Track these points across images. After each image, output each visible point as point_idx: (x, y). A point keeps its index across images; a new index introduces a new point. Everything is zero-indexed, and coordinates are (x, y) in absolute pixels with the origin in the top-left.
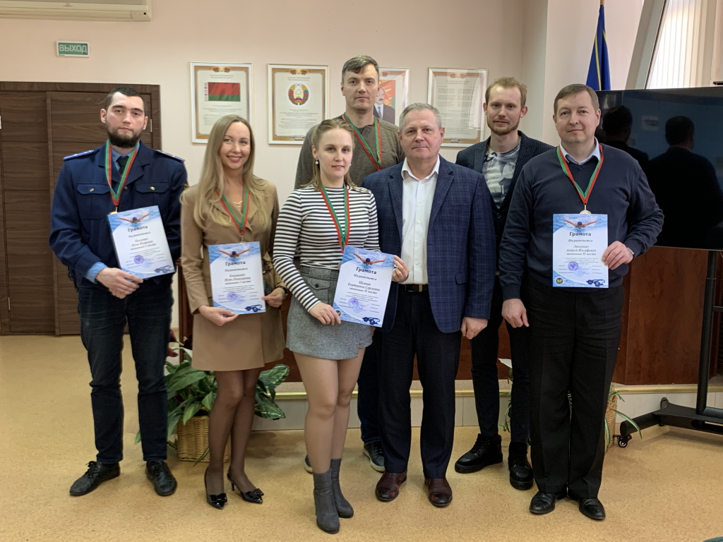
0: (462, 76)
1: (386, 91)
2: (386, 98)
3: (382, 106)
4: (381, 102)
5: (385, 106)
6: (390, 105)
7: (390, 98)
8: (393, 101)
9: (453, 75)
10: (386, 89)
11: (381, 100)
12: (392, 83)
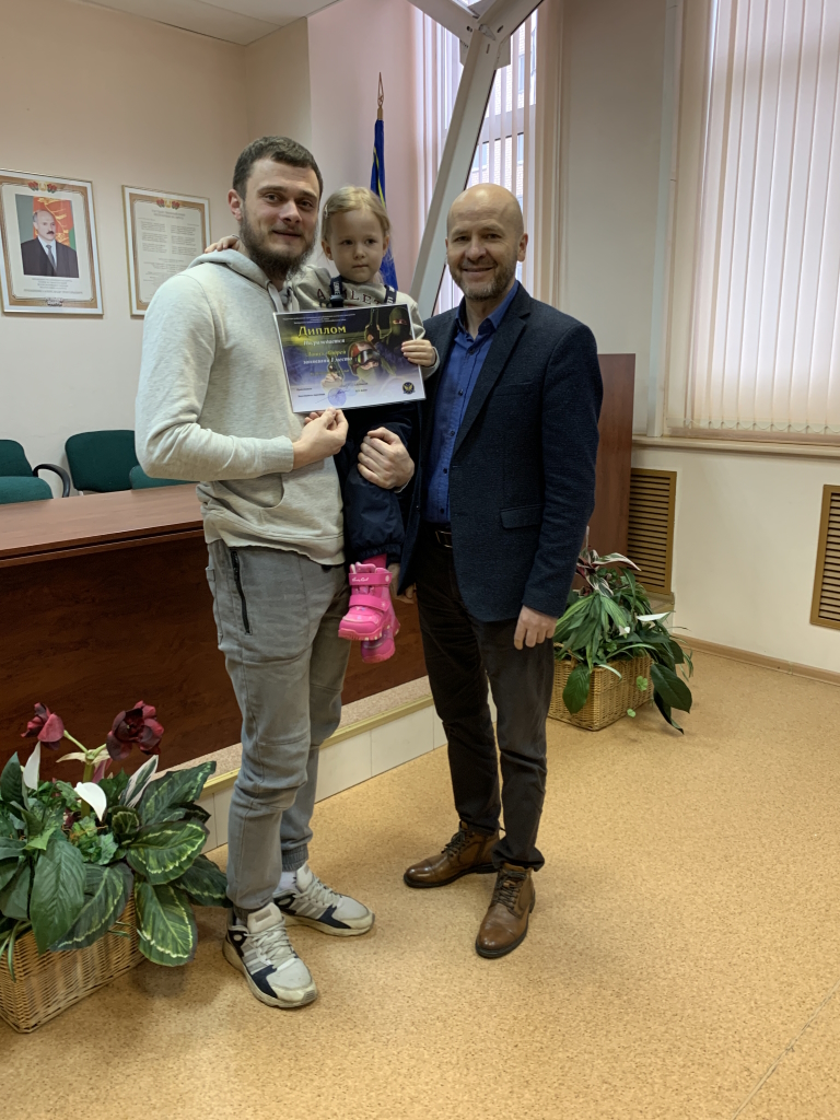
0: (176, 205)
1: (57, 218)
2: (59, 230)
3: (53, 244)
4: (50, 236)
5: (57, 243)
6: (66, 244)
7: (66, 232)
8: (71, 236)
9: (161, 203)
10: (58, 214)
11: (51, 233)
12: (68, 204)
